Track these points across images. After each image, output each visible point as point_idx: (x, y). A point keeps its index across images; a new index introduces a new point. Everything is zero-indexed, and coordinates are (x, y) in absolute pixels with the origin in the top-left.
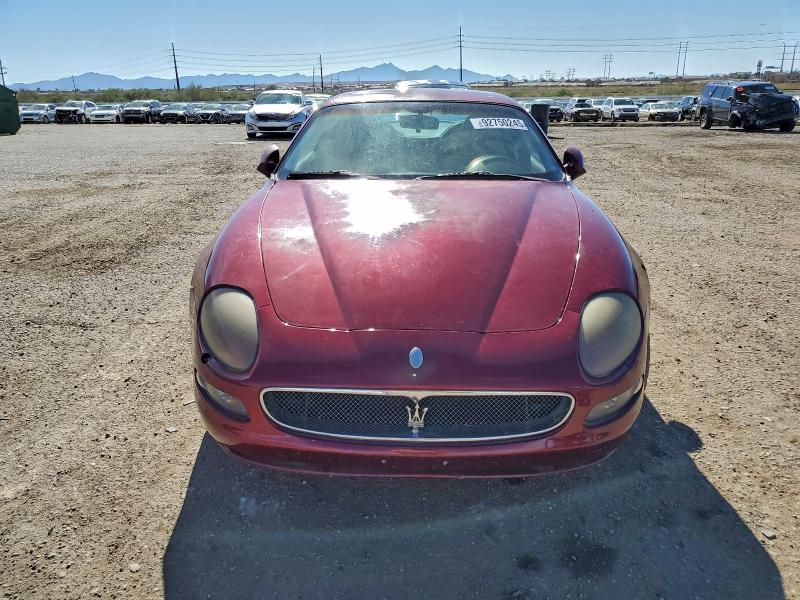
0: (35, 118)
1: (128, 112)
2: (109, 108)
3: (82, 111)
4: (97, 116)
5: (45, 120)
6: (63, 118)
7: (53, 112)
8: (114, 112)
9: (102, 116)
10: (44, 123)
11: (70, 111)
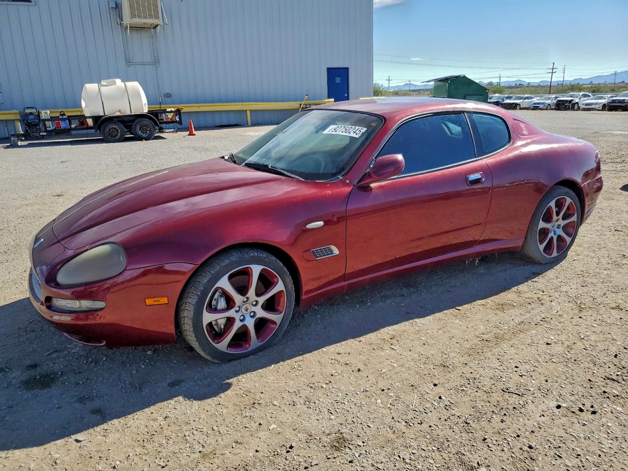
0: (541, 106)
1: (614, 101)
2: (601, 98)
3: (577, 100)
4: (586, 105)
5: (548, 108)
6: (561, 106)
7: (555, 101)
8: (603, 101)
9: (592, 104)
10: (546, 109)
11: (567, 101)
